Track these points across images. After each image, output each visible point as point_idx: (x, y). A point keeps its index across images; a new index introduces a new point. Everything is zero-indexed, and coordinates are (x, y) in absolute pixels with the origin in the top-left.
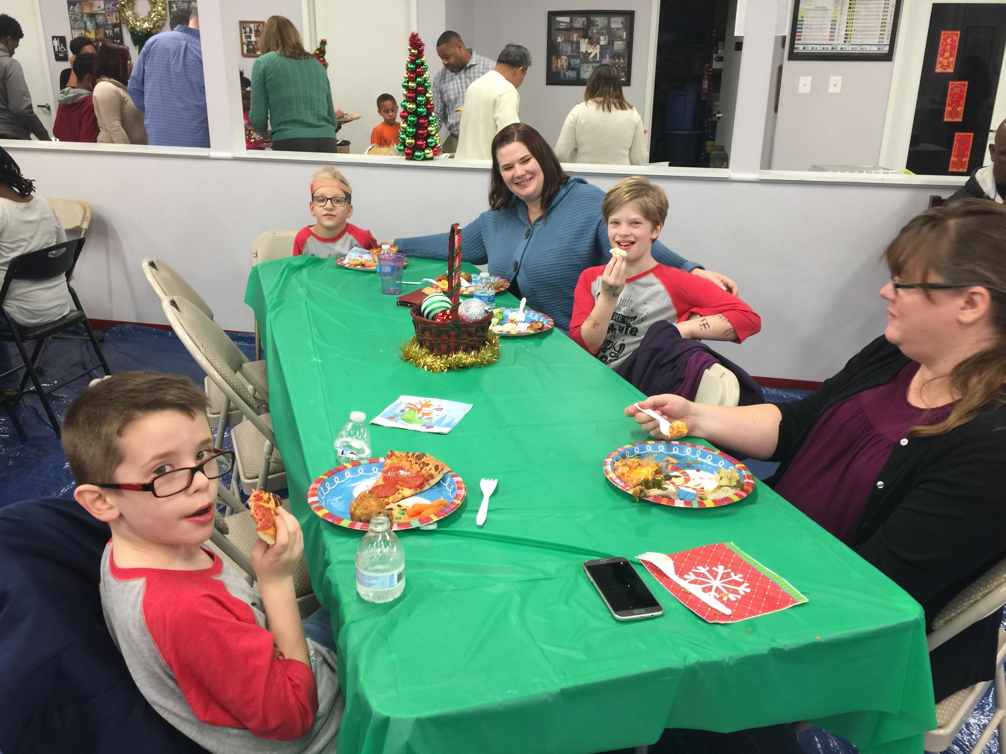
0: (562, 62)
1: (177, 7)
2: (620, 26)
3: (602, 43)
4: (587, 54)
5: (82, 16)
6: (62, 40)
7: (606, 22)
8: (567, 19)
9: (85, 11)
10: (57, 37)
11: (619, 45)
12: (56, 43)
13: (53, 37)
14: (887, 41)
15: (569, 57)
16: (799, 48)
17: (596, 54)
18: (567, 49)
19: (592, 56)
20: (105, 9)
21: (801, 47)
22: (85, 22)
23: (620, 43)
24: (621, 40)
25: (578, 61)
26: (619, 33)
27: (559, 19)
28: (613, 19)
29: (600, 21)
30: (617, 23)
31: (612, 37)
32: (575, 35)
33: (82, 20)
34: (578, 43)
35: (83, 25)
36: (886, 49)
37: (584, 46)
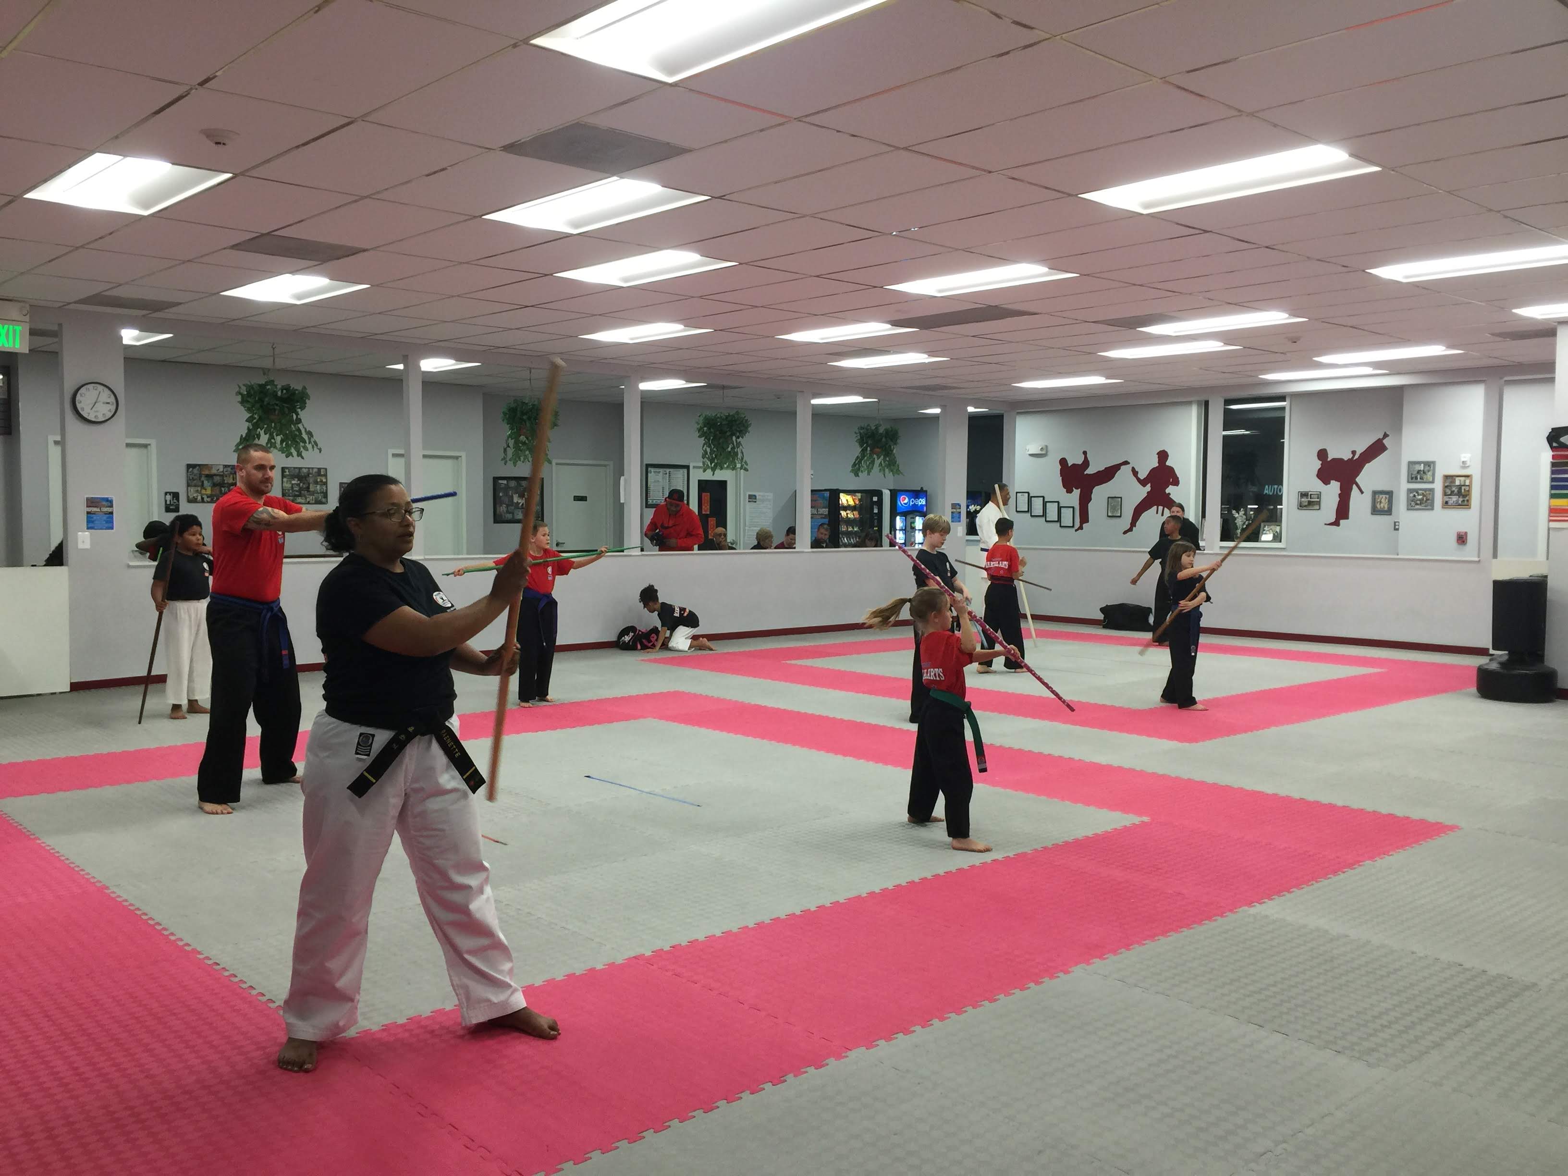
0: (503, 509)
1: (289, 472)
3: (526, 497)
4: (518, 503)
5: (200, 477)
6: (176, 495)
7: (527, 485)
8: (505, 482)
9: (203, 473)
10: (170, 493)
12: (169, 497)
13: (166, 494)
15: (508, 506)
16: (650, 502)
17: (523, 504)
18: (506, 500)
19: (521, 505)
20: (223, 472)
21: (651, 501)
22: (203, 482)
25: (513, 508)
27: (500, 482)
28: (531, 483)
29: (524, 483)
32: (510, 492)
33: (200, 479)
34: (512, 497)
35: (200, 484)
37: (516, 499)
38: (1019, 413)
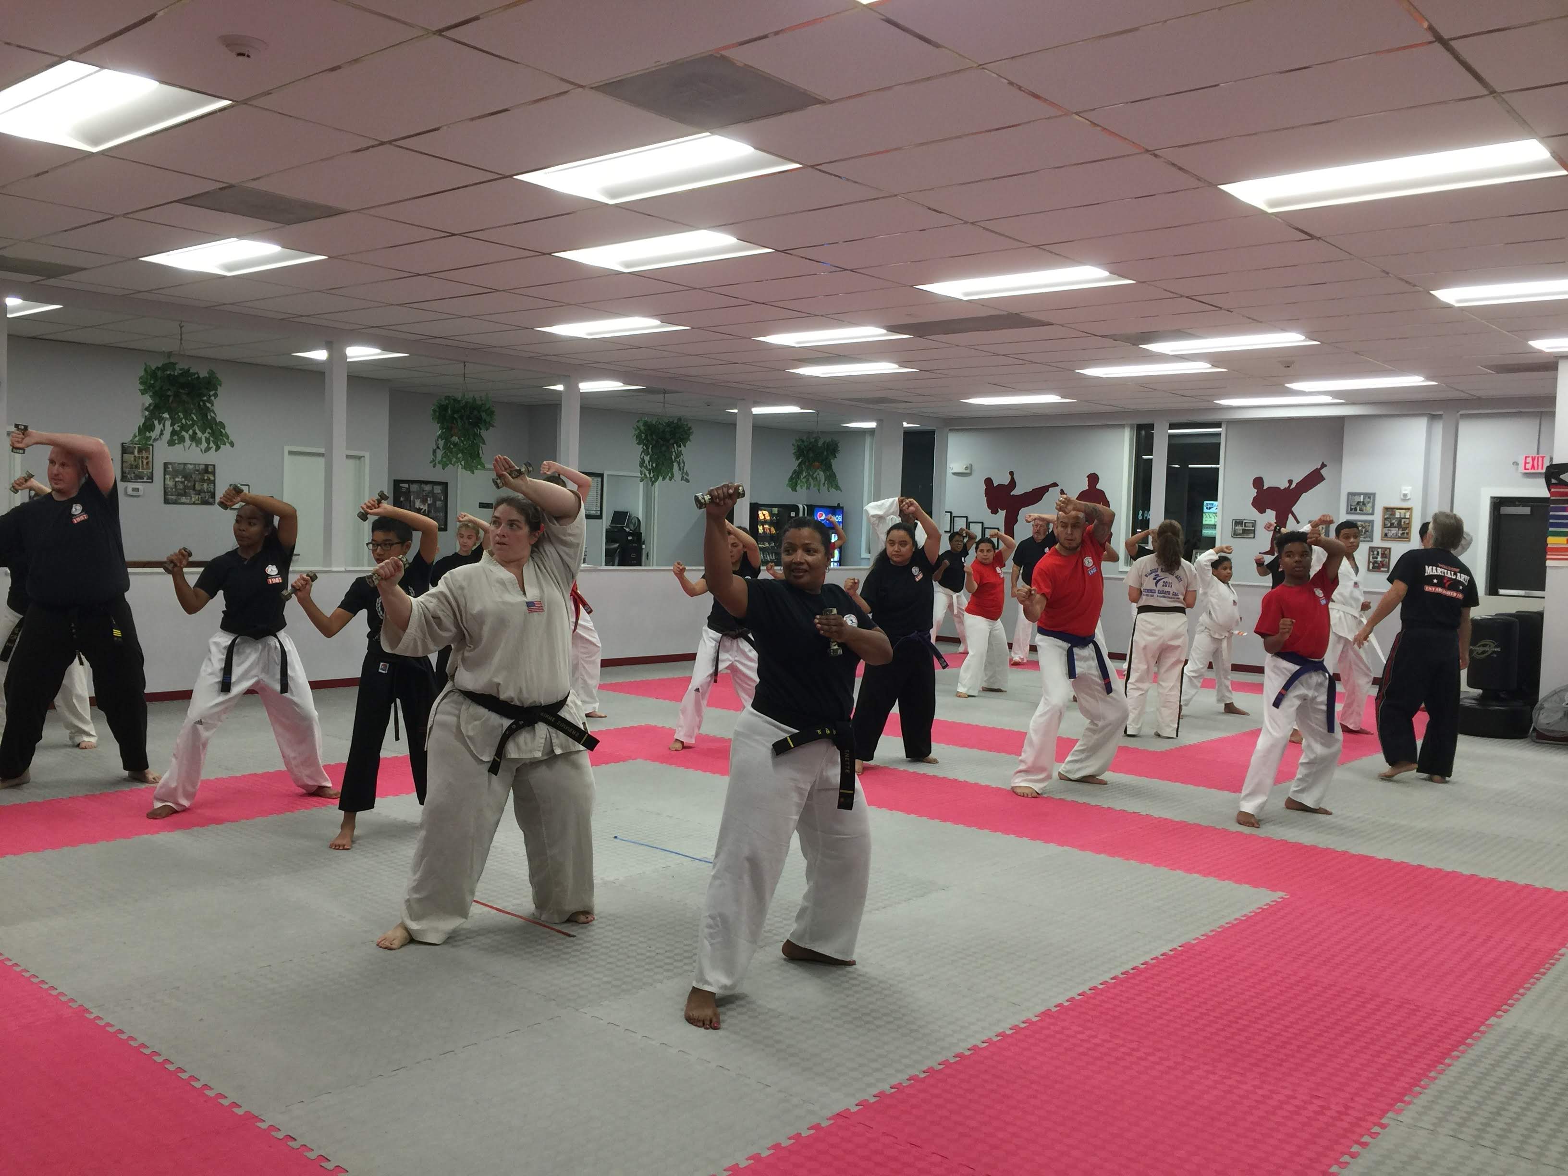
1: (172, 468)
2: (439, 491)
3: (429, 502)
7: (431, 489)
8: (406, 486)
11: (439, 504)
14: (599, 509)
23: (440, 502)
24: (441, 500)
26: (439, 496)
27: (401, 485)
28: (435, 487)
29: (428, 488)
30: (438, 490)
31: (435, 498)
32: (412, 497)
34: (414, 502)
36: (599, 512)
38: (950, 430)
